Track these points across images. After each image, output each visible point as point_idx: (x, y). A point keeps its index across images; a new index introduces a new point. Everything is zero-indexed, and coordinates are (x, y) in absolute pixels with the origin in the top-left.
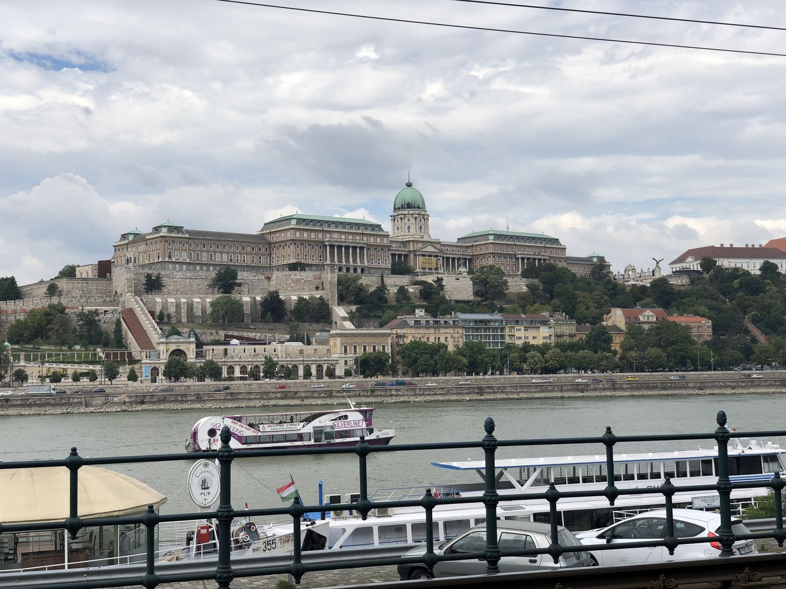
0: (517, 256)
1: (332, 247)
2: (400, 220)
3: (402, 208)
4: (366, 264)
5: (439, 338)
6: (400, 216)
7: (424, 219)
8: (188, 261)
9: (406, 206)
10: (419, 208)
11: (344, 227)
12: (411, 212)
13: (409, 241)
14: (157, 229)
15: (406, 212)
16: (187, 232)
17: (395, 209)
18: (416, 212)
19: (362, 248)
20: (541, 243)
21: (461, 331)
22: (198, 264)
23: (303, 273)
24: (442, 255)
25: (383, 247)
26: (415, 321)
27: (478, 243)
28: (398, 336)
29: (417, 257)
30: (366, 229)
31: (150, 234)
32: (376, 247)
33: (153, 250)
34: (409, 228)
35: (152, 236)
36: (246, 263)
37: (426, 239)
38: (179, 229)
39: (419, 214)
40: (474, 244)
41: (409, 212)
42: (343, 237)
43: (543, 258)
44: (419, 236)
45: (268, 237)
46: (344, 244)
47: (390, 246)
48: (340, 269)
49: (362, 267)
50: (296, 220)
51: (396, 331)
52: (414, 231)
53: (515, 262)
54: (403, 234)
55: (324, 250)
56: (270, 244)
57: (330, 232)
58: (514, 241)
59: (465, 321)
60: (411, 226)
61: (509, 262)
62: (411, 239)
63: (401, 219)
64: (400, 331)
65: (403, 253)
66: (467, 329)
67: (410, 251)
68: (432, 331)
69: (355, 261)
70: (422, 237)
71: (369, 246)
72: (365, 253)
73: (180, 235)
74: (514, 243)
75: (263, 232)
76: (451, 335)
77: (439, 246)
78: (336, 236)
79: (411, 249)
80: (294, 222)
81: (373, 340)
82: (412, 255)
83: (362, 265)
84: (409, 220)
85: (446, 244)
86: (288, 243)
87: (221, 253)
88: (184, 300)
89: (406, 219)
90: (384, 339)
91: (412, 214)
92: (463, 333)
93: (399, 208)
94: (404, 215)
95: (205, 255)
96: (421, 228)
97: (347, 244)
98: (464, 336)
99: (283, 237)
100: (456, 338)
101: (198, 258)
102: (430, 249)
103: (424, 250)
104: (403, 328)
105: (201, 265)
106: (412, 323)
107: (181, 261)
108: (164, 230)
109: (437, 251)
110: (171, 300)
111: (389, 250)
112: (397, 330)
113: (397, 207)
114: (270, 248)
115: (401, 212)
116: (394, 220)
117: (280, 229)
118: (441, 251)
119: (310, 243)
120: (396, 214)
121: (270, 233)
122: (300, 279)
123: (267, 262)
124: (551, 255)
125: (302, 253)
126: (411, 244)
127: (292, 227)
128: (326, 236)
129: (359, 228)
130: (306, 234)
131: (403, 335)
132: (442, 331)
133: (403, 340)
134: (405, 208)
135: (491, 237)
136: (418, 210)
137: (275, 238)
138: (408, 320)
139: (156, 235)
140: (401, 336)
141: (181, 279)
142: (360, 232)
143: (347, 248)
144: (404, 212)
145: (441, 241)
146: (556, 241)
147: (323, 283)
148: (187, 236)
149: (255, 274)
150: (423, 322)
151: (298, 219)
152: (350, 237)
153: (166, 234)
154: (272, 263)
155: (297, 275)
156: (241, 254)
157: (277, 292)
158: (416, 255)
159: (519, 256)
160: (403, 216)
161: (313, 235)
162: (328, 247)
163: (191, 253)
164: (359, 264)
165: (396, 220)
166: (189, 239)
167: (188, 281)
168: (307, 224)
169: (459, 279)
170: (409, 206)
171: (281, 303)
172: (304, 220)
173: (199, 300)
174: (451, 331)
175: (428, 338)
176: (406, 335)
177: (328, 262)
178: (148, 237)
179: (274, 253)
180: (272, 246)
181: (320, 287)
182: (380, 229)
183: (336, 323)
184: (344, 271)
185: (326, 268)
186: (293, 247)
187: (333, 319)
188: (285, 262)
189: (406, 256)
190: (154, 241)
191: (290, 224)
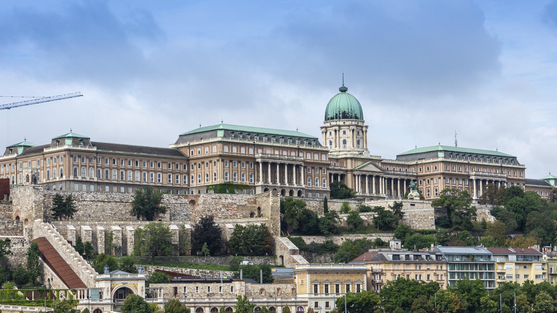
0: (471, 178)
1: (265, 164)
2: (333, 133)
3: (336, 118)
4: (304, 186)
5: (420, 275)
6: (334, 128)
7: (363, 132)
8: (96, 180)
9: (341, 115)
10: (356, 118)
11: (277, 141)
12: (347, 123)
13: (346, 159)
14: (58, 141)
15: (341, 123)
16: (94, 144)
17: (327, 119)
18: (354, 123)
19: (298, 166)
20: (497, 162)
21: (444, 268)
22: (107, 184)
23: (234, 196)
24: (385, 176)
25: (321, 166)
26: (394, 255)
27: (424, 161)
28: (374, 273)
29: (357, 177)
30: (302, 143)
31: (47, 146)
32: (313, 165)
33: (53, 167)
34: (345, 142)
35: (51, 150)
36: (162, 184)
37: (365, 156)
38: (84, 141)
39: (357, 126)
40: (419, 162)
41: (344, 123)
42: (277, 152)
43: (500, 179)
44: (357, 153)
45: (186, 152)
46: (279, 162)
47: (329, 165)
48: (283, 192)
49: (299, 189)
50: (223, 131)
51: (372, 267)
52: (351, 146)
53: (469, 185)
54: (337, 149)
55: (256, 169)
56: (188, 160)
57: (262, 147)
58: (466, 159)
59: (448, 255)
60: (347, 140)
61: (462, 185)
62: (348, 156)
63: (336, 131)
64: (377, 267)
65: (340, 173)
66: (453, 265)
67: (347, 171)
68: (412, 267)
69: (290, 182)
70: (360, 154)
71: (307, 164)
72: (302, 172)
73: (87, 149)
74: (466, 162)
75: (179, 146)
76: (434, 272)
77: (380, 165)
78: (269, 151)
79: (349, 167)
80: (221, 134)
81: (347, 277)
82: (349, 176)
83: (299, 187)
84: (344, 133)
85: (386, 162)
86: (215, 160)
87: (133, 170)
88: (100, 228)
89: (341, 132)
90: (359, 277)
91: (349, 126)
92: (447, 270)
93: (332, 118)
94: (339, 126)
95: (115, 172)
96: (358, 142)
97: (282, 162)
98: (449, 274)
99: (206, 151)
100: (439, 276)
101: (107, 177)
102: (371, 168)
103: (365, 169)
104: (380, 264)
105: (111, 184)
106: (390, 257)
107: (88, 179)
108: (69, 142)
109: (378, 170)
110: (86, 228)
111: (328, 169)
112: (372, 265)
113: (330, 116)
114: (188, 165)
115: (334, 123)
116: (326, 133)
117: (203, 142)
118: (383, 171)
119: (239, 159)
120: (328, 125)
121: (189, 147)
122: (232, 204)
123: (185, 182)
124: (509, 177)
125: (231, 172)
126: (349, 161)
127: (220, 139)
128: (257, 152)
129: (294, 142)
130: (235, 149)
131: (380, 271)
132: (424, 267)
133: (380, 278)
134: (340, 118)
135: (441, 155)
136: (356, 121)
137: (196, 153)
138: (385, 254)
139: (58, 148)
140: (377, 273)
141: (91, 203)
142: (296, 146)
143: (282, 165)
144: (338, 123)
145: (382, 158)
146: (514, 159)
147: (259, 209)
148: (95, 149)
149: (177, 197)
150: (403, 256)
151: (226, 130)
152: (285, 153)
153: (71, 148)
154: (191, 184)
155: (228, 198)
156: (156, 172)
157: (211, 218)
158: (354, 176)
159: (473, 178)
160: (337, 128)
161: (243, 150)
162: (261, 165)
163: (99, 171)
164: (295, 186)
165: (328, 133)
166: (97, 153)
167: (99, 204)
168: (236, 137)
169: (414, 205)
170: (345, 116)
171: (218, 232)
172: (233, 132)
173: (118, 228)
174: (433, 267)
175: (408, 276)
176: (384, 272)
177: (261, 183)
178: (45, 151)
179: (195, 172)
180: (192, 163)
181: (256, 213)
182: (318, 144)
183: (282, 257)
184: (287, 194)
185: (259, 191)
186: (220, 164)
187: (278, 253)
188: (210, 183)
189: (343, 177)
190: (55, 156)
191: (216, 136)
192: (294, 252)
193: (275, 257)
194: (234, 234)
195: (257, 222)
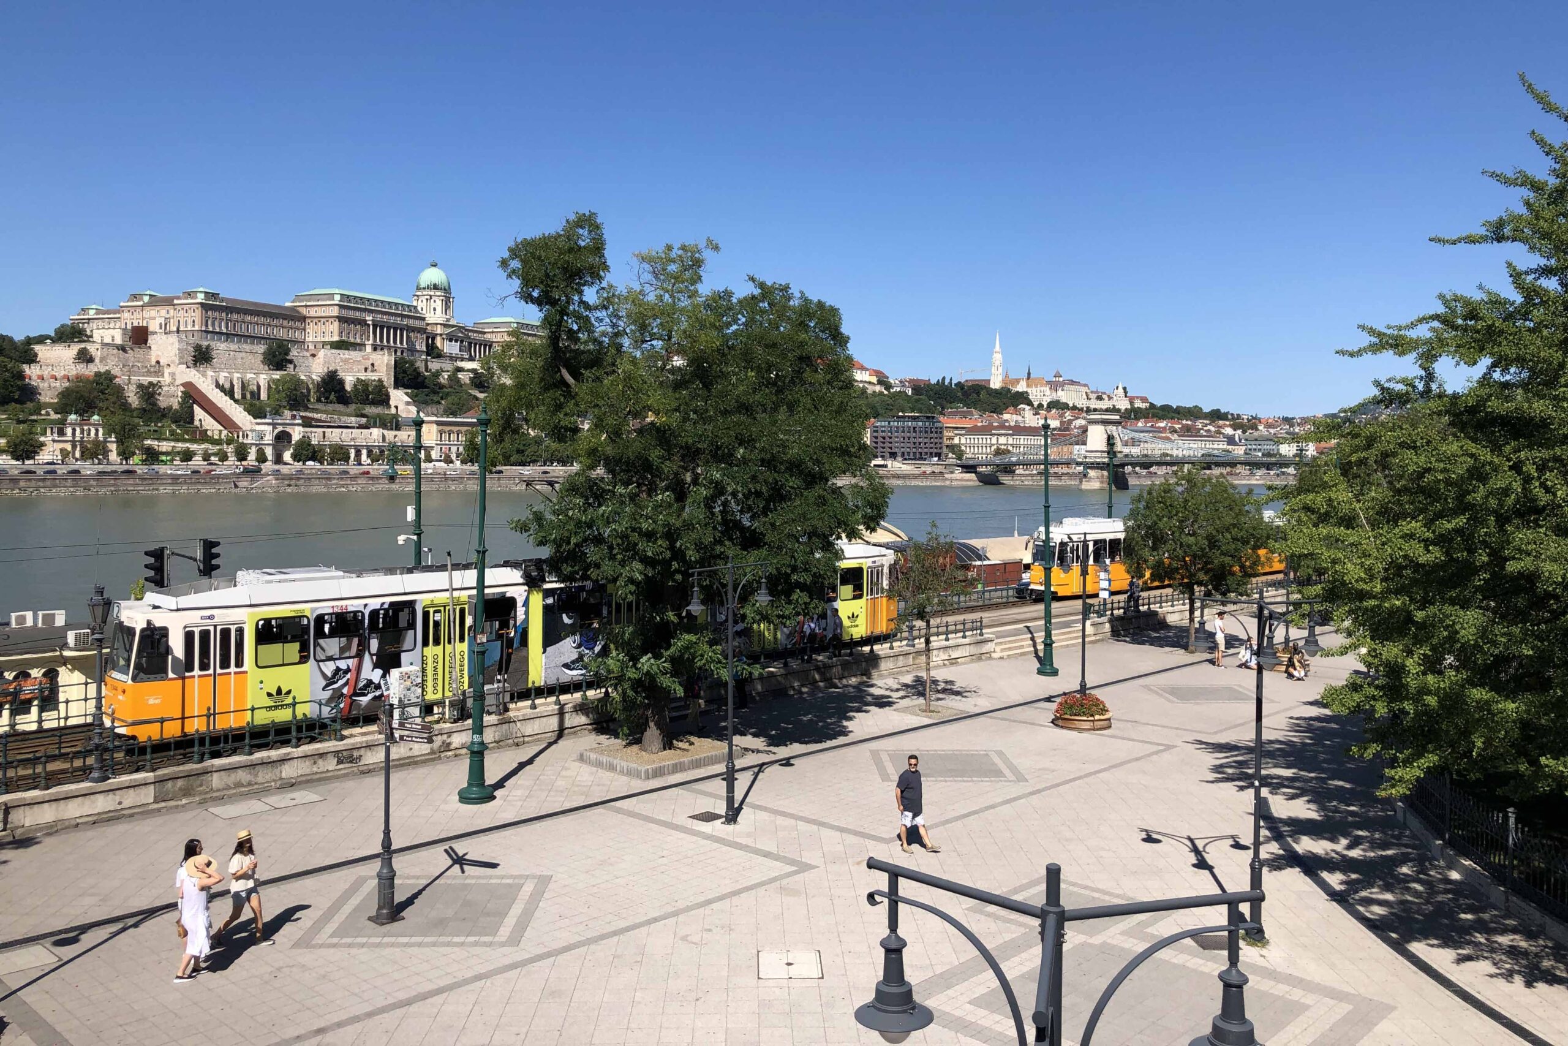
1: (375, 327)
2: (425, 301)
3: (428, 289)
6: (426, 297)
8: (225, 331)
9: (432, 287)
10: (445, 289)
11: (385, 306)
12: (438, 294)
13: (436, 324)
14: (190, 294)
15: (432, 293)
16: (222, 300)
17: (419, 289)
18: (443, 294)
19: (401, 330)
22: (236, 335)
23: (349, 352)
24: (467, 340)
25: (419, 330)
27: (498, 330)
29: (445, 340)
30: (405, 309)
32: (414, 329)
34: (435, 309)
35: (183, 302)
36: (286, 337)
37: (452, 323)
38: (214, 296)
39: (446, 297)
40: (494, 330)
41: (435, 293)
42: (384, 317)
44: (445, 320)
45: (304, 311)
46: (385, 325)
47: (426, 329)
48: (396, 352)
49: (402, 349)
50: (339, 295)
52: (441, 314)
54: (430, 315)
55: (366, 330)
56: (303, 318)
57: (372, 311)
60: (437, 308)
62: (438, 322)
63: (427, 299)
65: (434, 336)
67: (437, 334)
69: (395, 342)
70: (448, 321)
71: (409, 328)
72: (404, 335)
73: (218, 303)
75: (294, 305)
77: (463, 331)
78: (377, 315)
79: (439, 332)
80: (337, 297)
82: (439, 338)
83: (401, 346)
84: (435, 302)
85: (468, 328)
86: (331, 320)
88: (236, 375)
89: (432, 301)
91: (439, 296)
93: (424, 289)
94: (430, 295)
95: (242, 326)
96: (446, 311)
97: (388, 325)
99: (323, 312)
101: (235, 329)
102: (457, 333)
103: (452, 334)
105: (239, 336)
107: (219, 331)
108: (200, 296)
109: (463, 335)
110: (223, 374)
111: (425, 333)
113: (422, 287)
114: (304, 322)
115: (426, 293)
117: (319, 303)
118: (467, 336)
119: (353, 321)
120: (420, 293)
121: (306, 306)
122: (349, 359)
123: (303, 337)
125: (346, 331)
126: (439, 326)
127: (336, 302)
128: (368, 316)
130: (349, 312)
134: (431, 289)
135: (513, 326)
136: (446, 293)
137: (312, 312)
139: (189, 301)
141: (224, 352)
143: (388, 328)
144: (429, 293)
145: (464, 325)
147: (373, 365)
148: (224, 304)
149: (298, 350)
151: (341, 295)
152: (390, 317)
153: (203, 301)
154: (308, 339)
155: (345, 354)
157: (336, 371)
158: (443, 338)
160: (428, 297)
161: (356, 313)
162: (371, 327)
163: (228, 324)
164: (399, 346)
165: (420, 301)
166: (226, 307)
167: (232, 354)
168: (350, 301)
170: (436, 287)
171: (341, 383)
172: (348, 296)
173: (252, 376)
177: (371, 342)
178: (176, 302)
179: (311, 328)
180: (308, 320)
181: (370, 368)
182: (417, 311)
183: (396, 407)
184: (399, 353)
185: (369, 349)
186: (336, 324)
187: (392, 403)
188: (326, 339)
189: (433, 339)
190: (186, 307)
191: (333, 299)
192: (408, 403)
193: (389, 406)
194: (355, 385)
195: (374, 376)
